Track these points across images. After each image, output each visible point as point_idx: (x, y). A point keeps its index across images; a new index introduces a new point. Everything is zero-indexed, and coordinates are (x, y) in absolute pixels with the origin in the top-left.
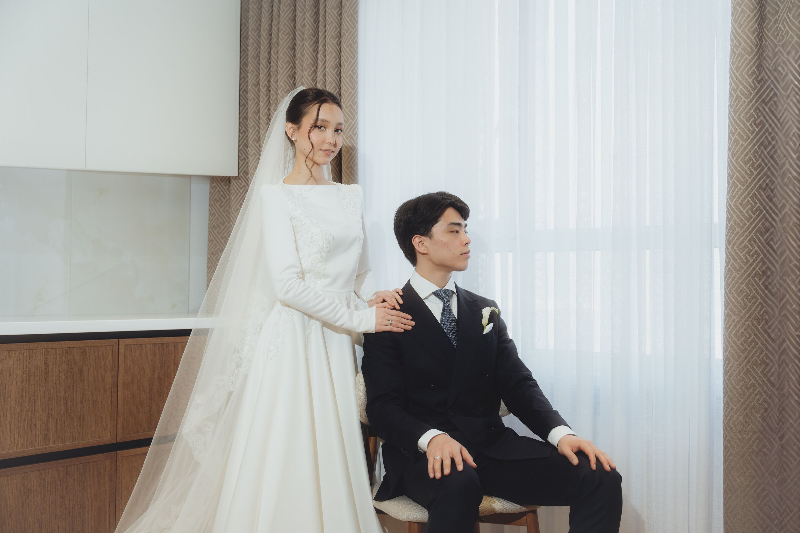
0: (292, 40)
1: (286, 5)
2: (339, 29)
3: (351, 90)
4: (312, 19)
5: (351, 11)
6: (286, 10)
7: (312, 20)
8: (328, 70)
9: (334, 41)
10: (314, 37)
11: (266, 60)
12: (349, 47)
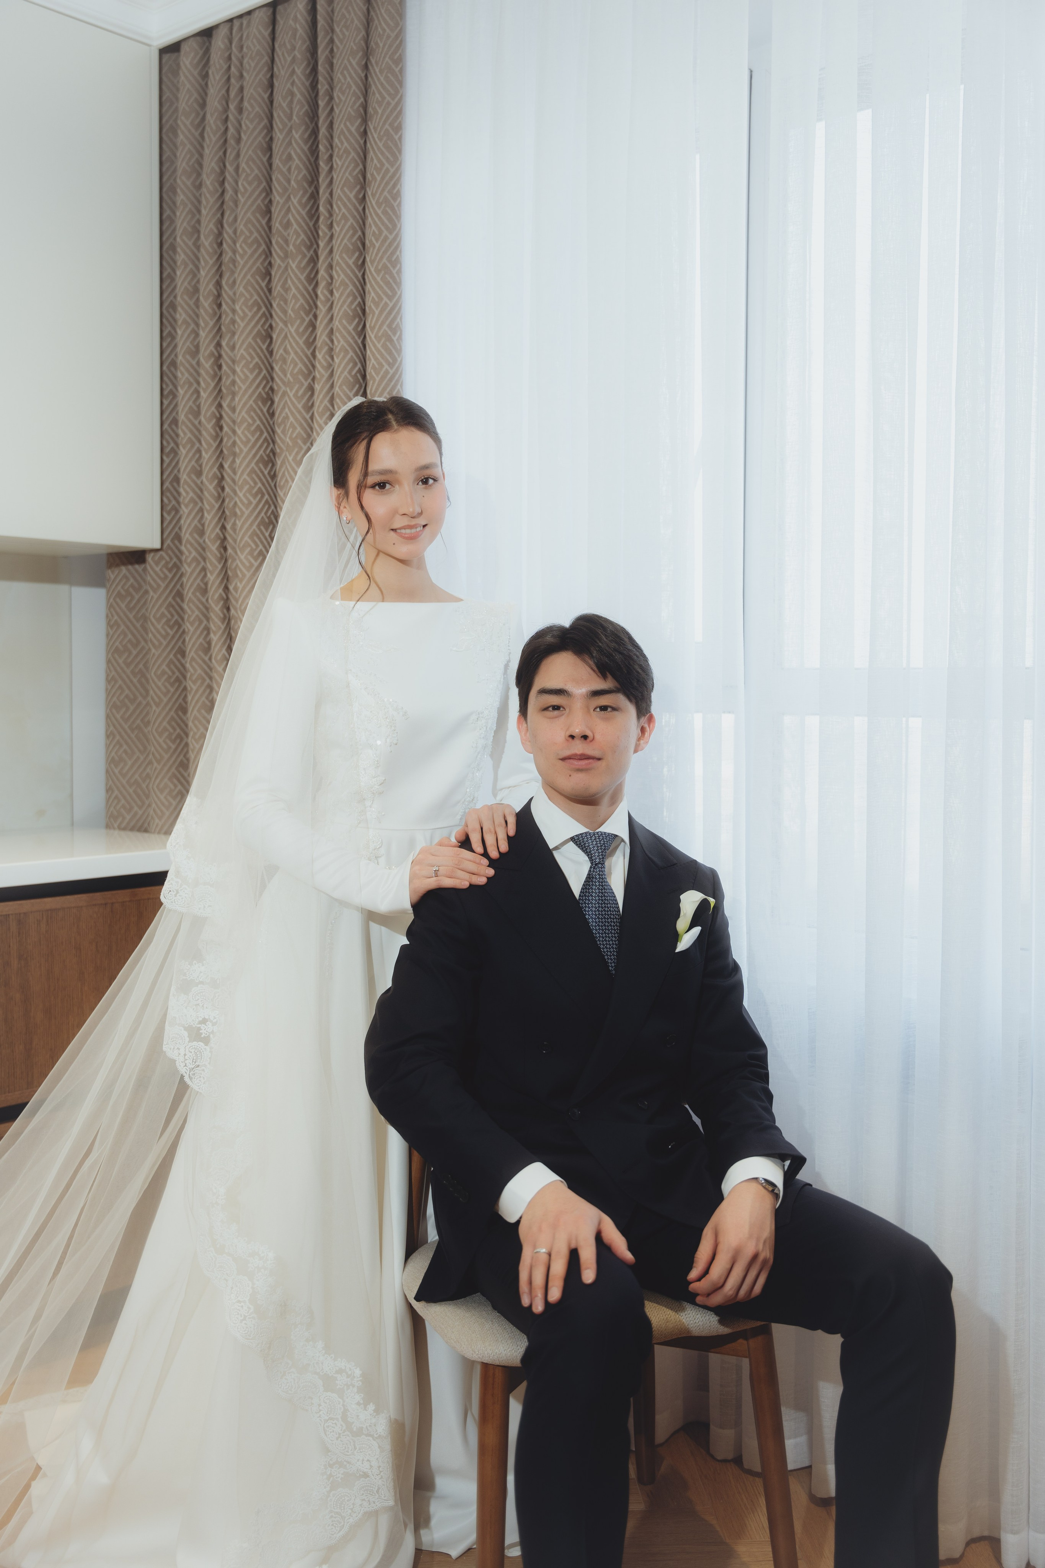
0: (263, 257)
1: (250, 178)
2: (360, 233)
3: (386, 366)
4: (303, 209)
5: (386, 193)
6: (250, 189)
7: (304, 213)
8: (337, 323)
9: (350, 258)
10: (309, 248)
11: (211, 299)
12: (383, 272)
